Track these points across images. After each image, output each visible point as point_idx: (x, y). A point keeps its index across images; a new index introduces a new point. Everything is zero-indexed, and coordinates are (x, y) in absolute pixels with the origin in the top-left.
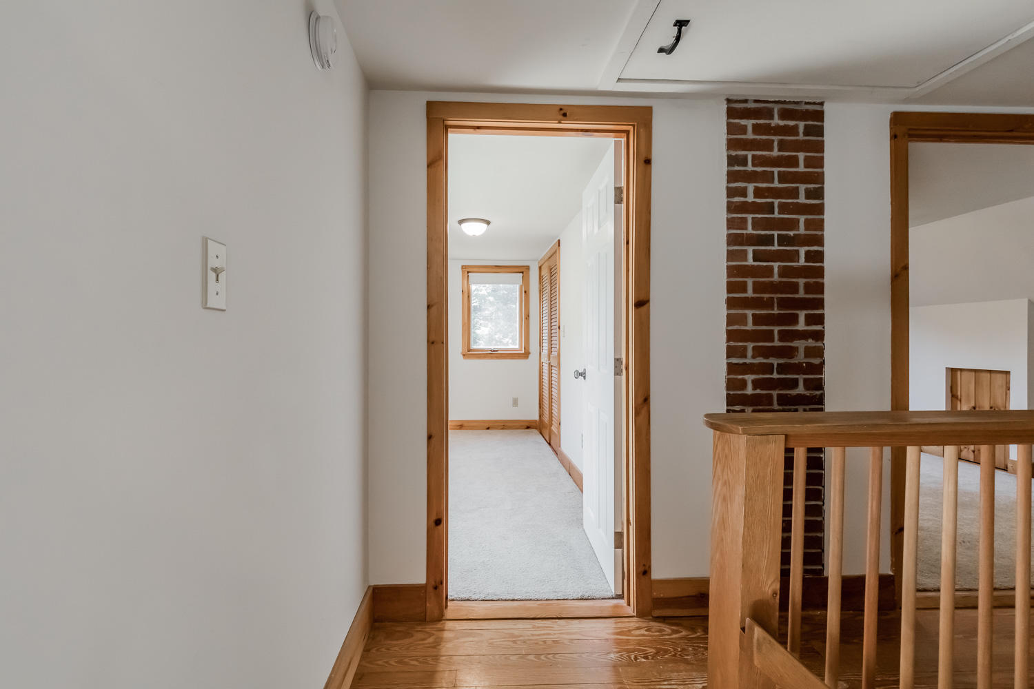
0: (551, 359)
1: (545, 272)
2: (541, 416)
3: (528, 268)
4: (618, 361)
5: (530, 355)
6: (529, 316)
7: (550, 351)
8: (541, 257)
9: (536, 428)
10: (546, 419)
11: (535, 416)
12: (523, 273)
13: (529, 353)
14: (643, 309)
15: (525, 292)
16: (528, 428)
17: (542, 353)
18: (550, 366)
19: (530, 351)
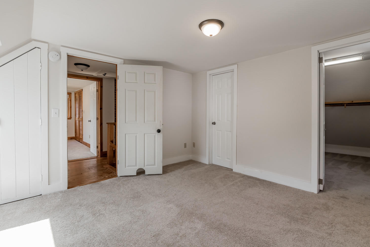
0: (80, 119)
1: (77, 95)
2: (76, 135)
3: (71, 93)
4: (97, 118)
5: (72, 119)
6: (71, 107)
7: (79, 117)
8: (76, 91)
9: (74, 139)
10: (78, 135)
11: (74, 136)
12: (69, 94)
13: (71, 118)
14: (101, 110)
15: (70, 100)
16: (71, 139)
17: (76, 118)
18: (79, 121)
19: (72, 117)
